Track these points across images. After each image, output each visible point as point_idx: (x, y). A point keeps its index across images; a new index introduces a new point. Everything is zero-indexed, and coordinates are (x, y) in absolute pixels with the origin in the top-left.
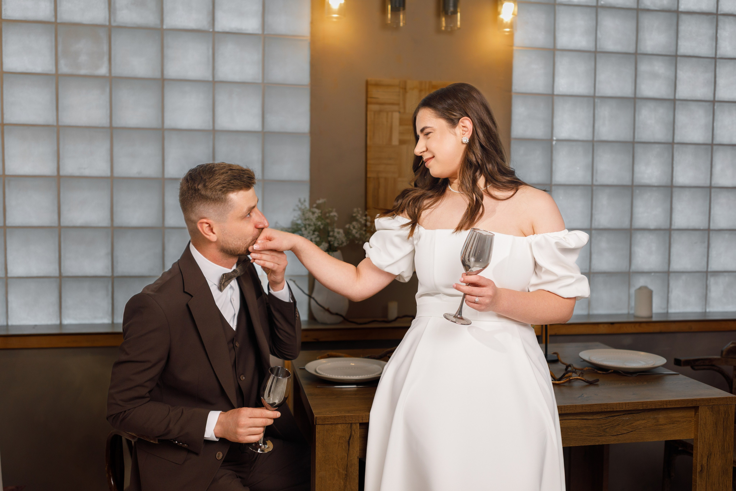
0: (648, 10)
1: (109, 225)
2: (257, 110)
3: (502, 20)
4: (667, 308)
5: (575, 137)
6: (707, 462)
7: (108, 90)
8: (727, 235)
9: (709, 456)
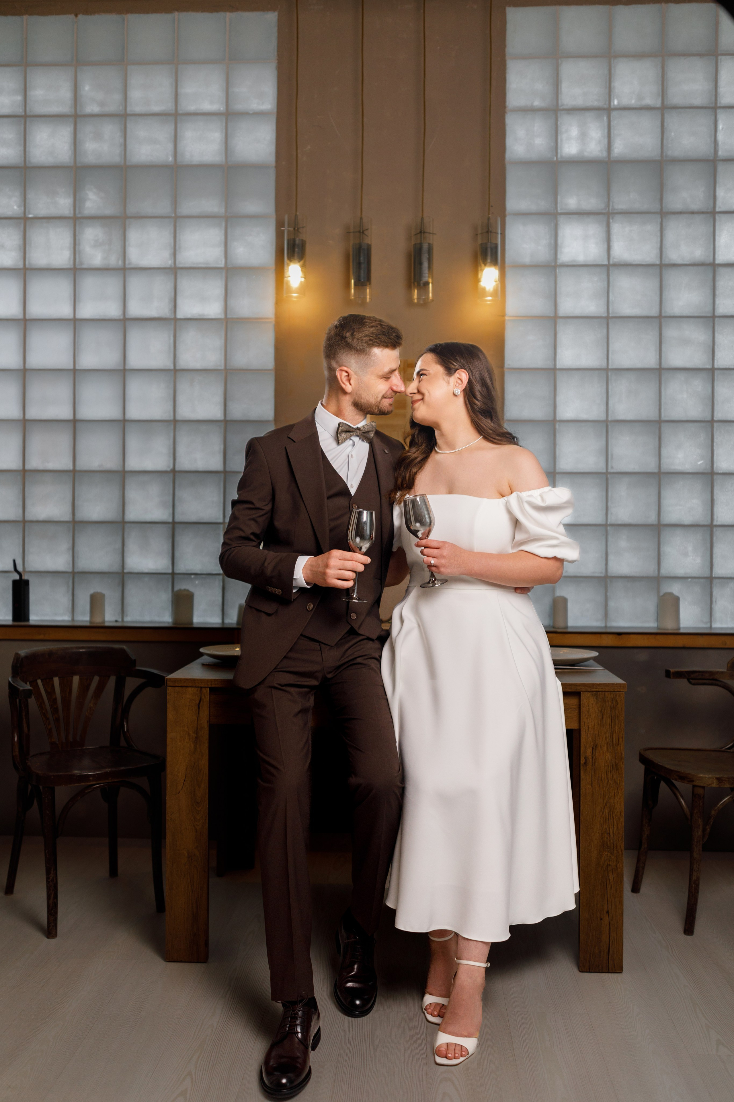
0: (675, 265)
1: (71, 520)
2: (219, 398)
3: (484, 289)
5: (584, 416)
6: (592, 754)
7: (71, 383)
9: (594, 748)
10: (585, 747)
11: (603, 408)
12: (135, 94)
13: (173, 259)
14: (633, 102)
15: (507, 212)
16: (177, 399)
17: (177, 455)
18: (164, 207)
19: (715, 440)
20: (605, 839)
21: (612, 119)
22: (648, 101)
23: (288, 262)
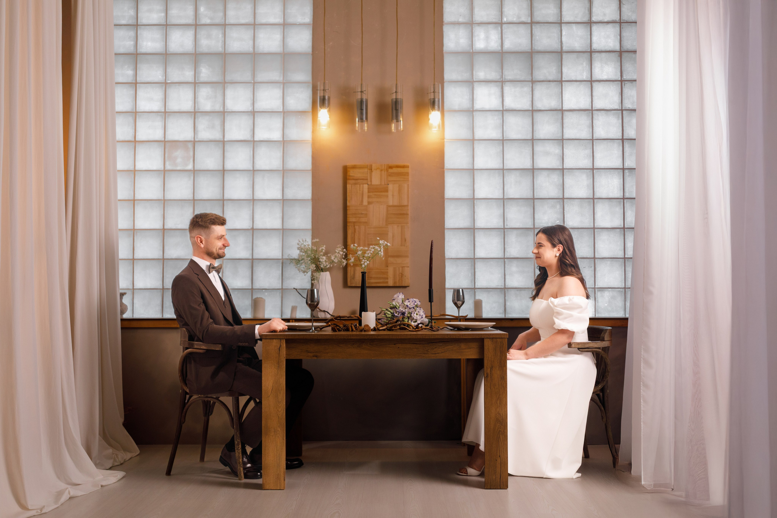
0: (540, 111)
2: (279, 187)
3: (432, 125)
5: (491, 196)
6: (491, 371)
7: (192, 178)
8: (609, 262)
9: (492, 368)
10: (487, 368)
11: (501, 191)
12: (231, 13)
13: (252, 107)
14: (515, 20)
15: (445, 80)
16: (254, 187)
17: (255, 219)
18: (247, 76)
19: (565, 209)
20: (498, 417)
21: (503, 29)
22: (523, 19)
23: (320, 109)
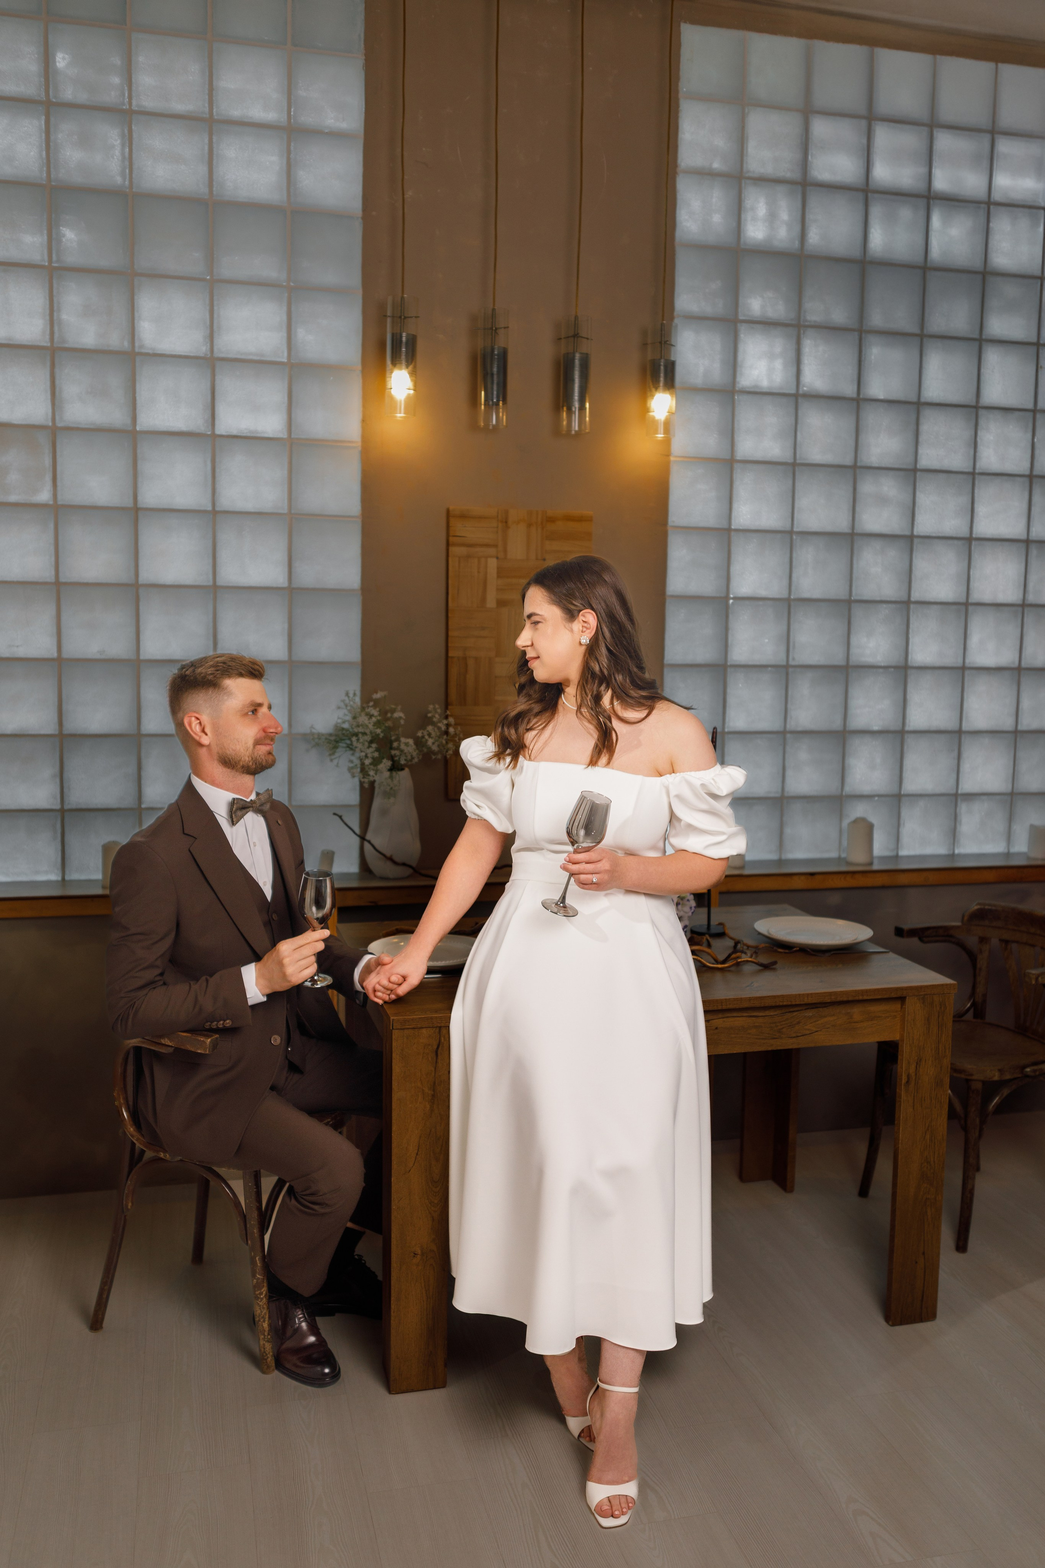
0: (874, 401)
1: (57, 733)
2: (280, 555)
3: (652, 416)
4: (897, 848)
5: (763, 593)
6: (916, 1070)
7: (52, 526)
8: (986, 740)
9: (918, 1063)
10: (907, 1063)
11: (785, 582)
12: (145, 80)
13: (208, 344)
15: (675, 313)
18: (192, 263)
20: (925, 1169)
21: (807, 197)
22: (848, 178)
23: (391, 366)
